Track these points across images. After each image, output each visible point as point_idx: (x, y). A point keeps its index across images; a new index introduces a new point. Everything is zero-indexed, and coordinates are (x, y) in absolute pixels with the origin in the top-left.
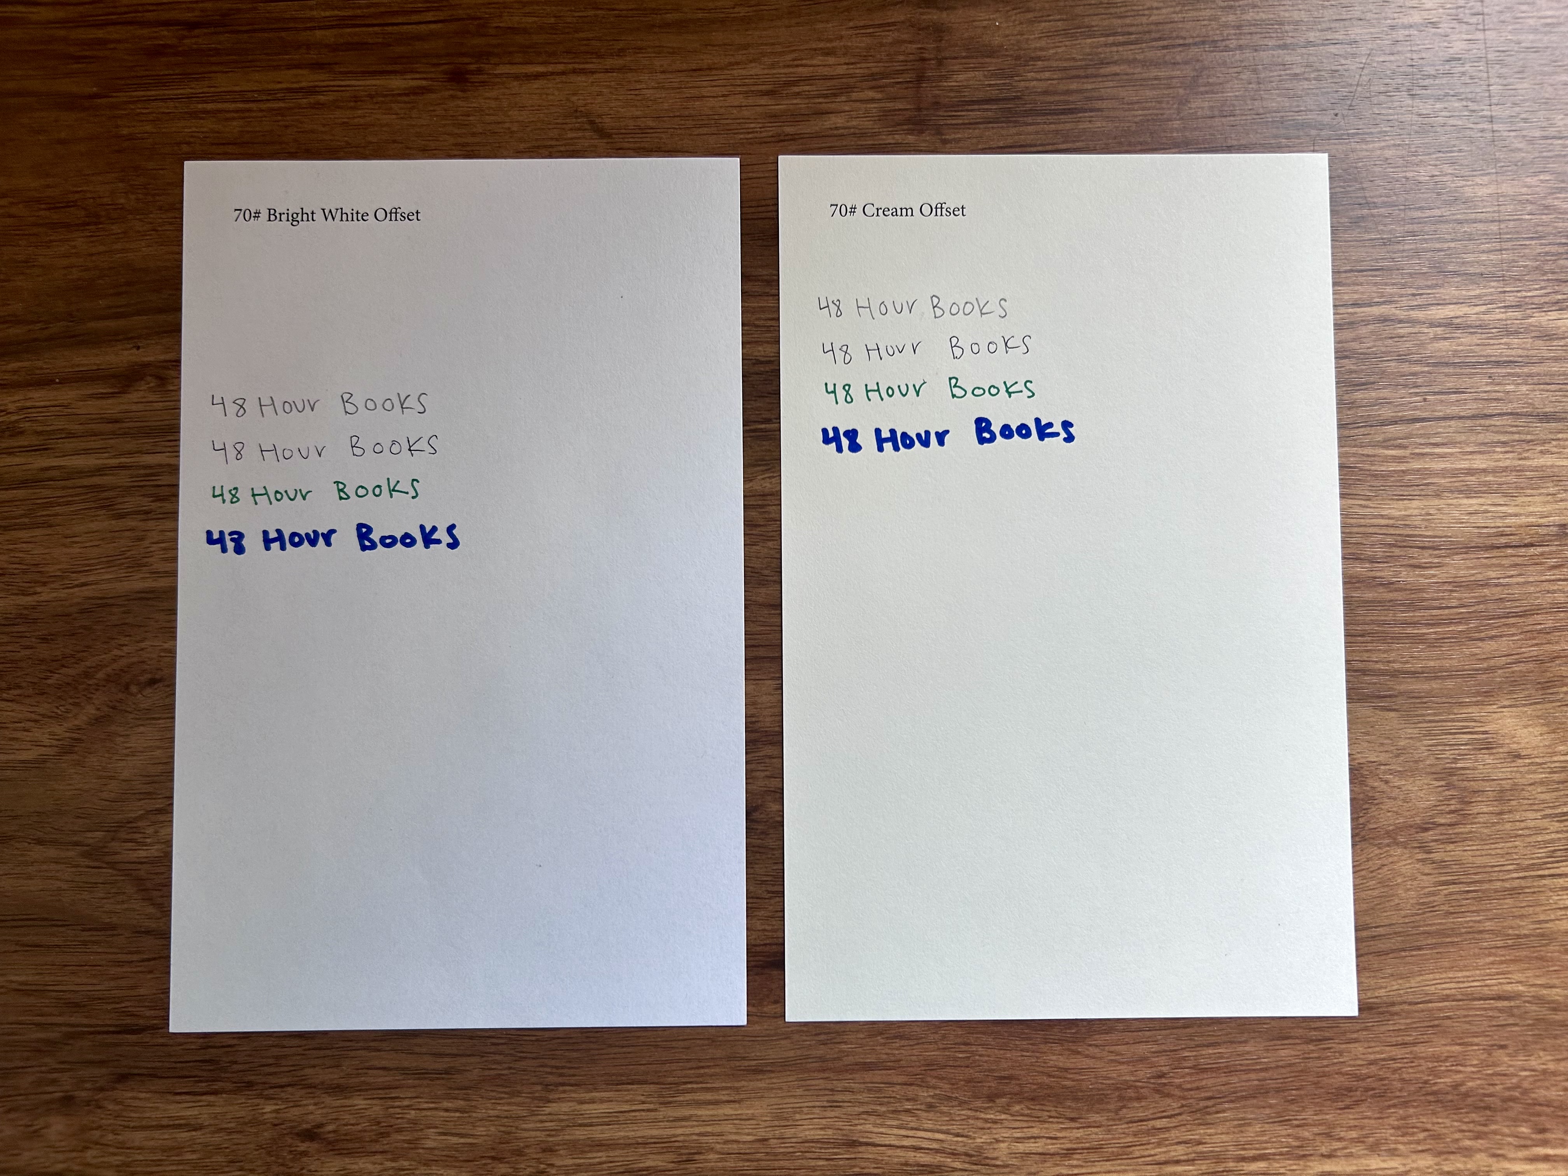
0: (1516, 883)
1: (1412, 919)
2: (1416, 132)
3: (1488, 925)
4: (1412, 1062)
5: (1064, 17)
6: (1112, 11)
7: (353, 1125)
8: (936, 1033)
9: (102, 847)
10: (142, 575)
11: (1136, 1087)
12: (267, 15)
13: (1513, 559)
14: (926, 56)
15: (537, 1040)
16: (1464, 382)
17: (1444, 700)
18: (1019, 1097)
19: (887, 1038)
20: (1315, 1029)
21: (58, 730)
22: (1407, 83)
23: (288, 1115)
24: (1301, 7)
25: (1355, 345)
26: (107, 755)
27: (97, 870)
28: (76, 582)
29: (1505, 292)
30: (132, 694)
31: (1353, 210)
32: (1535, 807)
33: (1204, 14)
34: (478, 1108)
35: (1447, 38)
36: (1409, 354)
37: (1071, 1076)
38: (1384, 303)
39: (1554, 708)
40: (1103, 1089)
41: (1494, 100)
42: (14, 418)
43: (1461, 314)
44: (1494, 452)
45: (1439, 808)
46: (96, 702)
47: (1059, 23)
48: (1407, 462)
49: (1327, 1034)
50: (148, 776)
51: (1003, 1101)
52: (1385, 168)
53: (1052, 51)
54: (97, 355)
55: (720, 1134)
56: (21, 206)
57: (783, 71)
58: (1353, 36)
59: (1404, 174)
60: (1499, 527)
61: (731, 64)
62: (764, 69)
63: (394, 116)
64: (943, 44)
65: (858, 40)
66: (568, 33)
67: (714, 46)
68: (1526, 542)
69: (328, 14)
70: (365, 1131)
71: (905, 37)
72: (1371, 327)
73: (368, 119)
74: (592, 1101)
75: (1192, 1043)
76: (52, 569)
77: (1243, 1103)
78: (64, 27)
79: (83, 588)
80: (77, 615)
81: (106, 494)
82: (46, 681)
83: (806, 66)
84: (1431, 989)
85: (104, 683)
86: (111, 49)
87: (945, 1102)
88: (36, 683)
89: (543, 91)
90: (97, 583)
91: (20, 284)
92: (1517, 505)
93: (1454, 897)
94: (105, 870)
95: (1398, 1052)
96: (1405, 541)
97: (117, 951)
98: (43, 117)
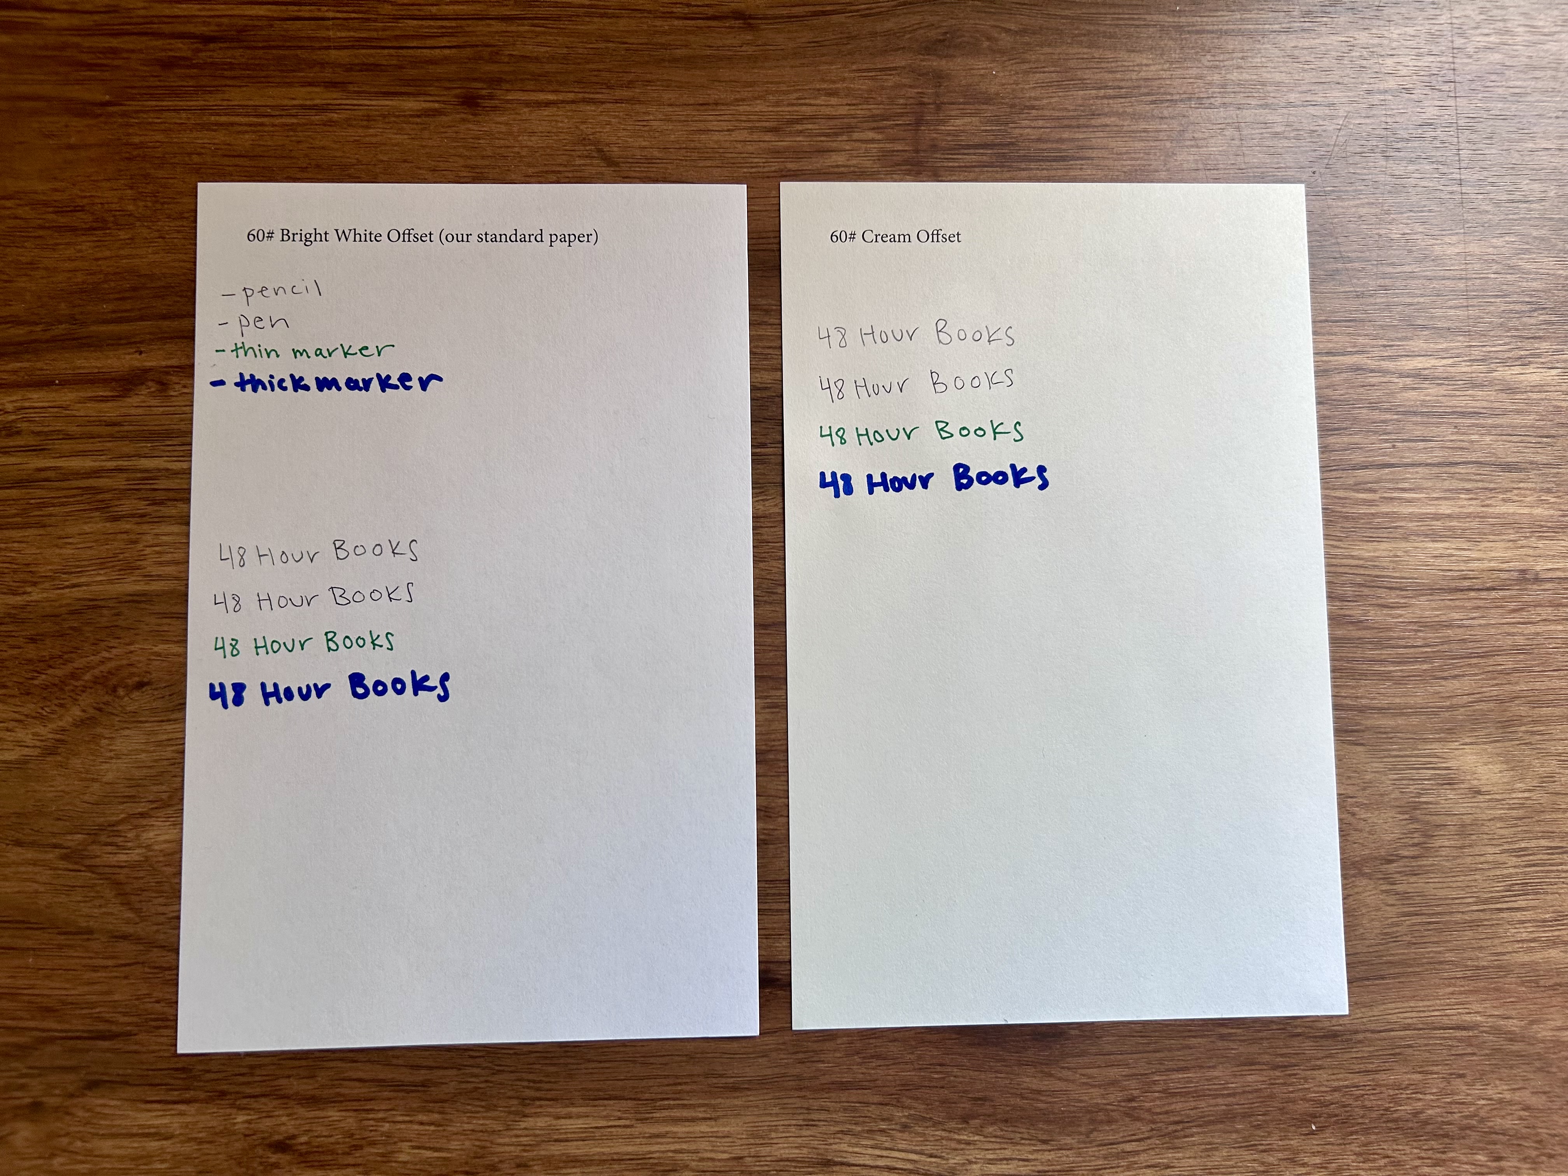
0: (1475, 916)
1: (1376, 948)
2: (1390, 192)
3: (1449, 956)
4: (1374, 1089)
5: (1058, 69)
6: (1103, 65)
7: (325, 1136)
8: (912, 1053)
9: (82, 850)
10: (134, 578)
11: (1107, 1110)
12: (283, 33)
13: (1475, 601)
14: (926, 100)
15: (515, 1054)
16: (1432, 431)
17: (1409, 736)
18: (992, 1119)
19: (864, 1058)
20: (1282, 1055)
21: (41, 730)
22: (1381, 145)
23: (260, 1126)
24: (1282, 69)
26: (91, 758)
27: (75, 873)
28: (67, 583)
29: (1471, 346)
30: (118, 697)
31: (1328, 263)
32: (1494, 842)
33: (1190, 72)
34: (453, 1122)
35: (1420, 104)
36: (1379, 403)
37: (1044, 1098)
38: (1356, 352)
39: (1513, 746)
40: (1074, 1112)
41: (1463, 165)
42: (11, 418)
43: (1429, 365)
44: (1459, 498)
45: (1402, 841)
46: (82, 703)
47: (1053, 75)
48: (1376, 506)
49: (1292, 1061)
50: (133, 780)
51: (975, 1122)
52: (1360, 225)
53: (1045, 101)
54: (99, 358)
55: (696, 1152)
56: (27, 208)
57: (787, 109)
58: (1330, 99)
59: (1377, 231)
60: (1463, 571)
61: (737, 100)
62: (768, 106)
63: (406, 137)
64: (942, 90)
65: (861, 82)
66: (579, 64)
67: (720, 81)
68: (1488, 585)
69: (343, 34)
70: (339, 1143)
71: (905, 81)
72: (1344, 375)
73: (379, 139)
74: (569, 1116)
75: (1162, 1067)
76: (43, 570)
77: (1211, 1128)
78: (79, 35)
79: (74, 589)
80: (66, 616)
81: (100, 497)
82: (31, 682)
83: (811, 105)
84: (1394, 1018)
85: (91, 685)
86: (124, 59)
87: (920, 1123)
88: (22, 683)
89: (553, 118)
90: (88, 585)
91: (23, 285)
92: (1480, 550)
93: (1416, 928)
94: (83, 874)
95: (1360, 1079)
96: (1373, 581)
97: (92, 955)
98: (53, 122)
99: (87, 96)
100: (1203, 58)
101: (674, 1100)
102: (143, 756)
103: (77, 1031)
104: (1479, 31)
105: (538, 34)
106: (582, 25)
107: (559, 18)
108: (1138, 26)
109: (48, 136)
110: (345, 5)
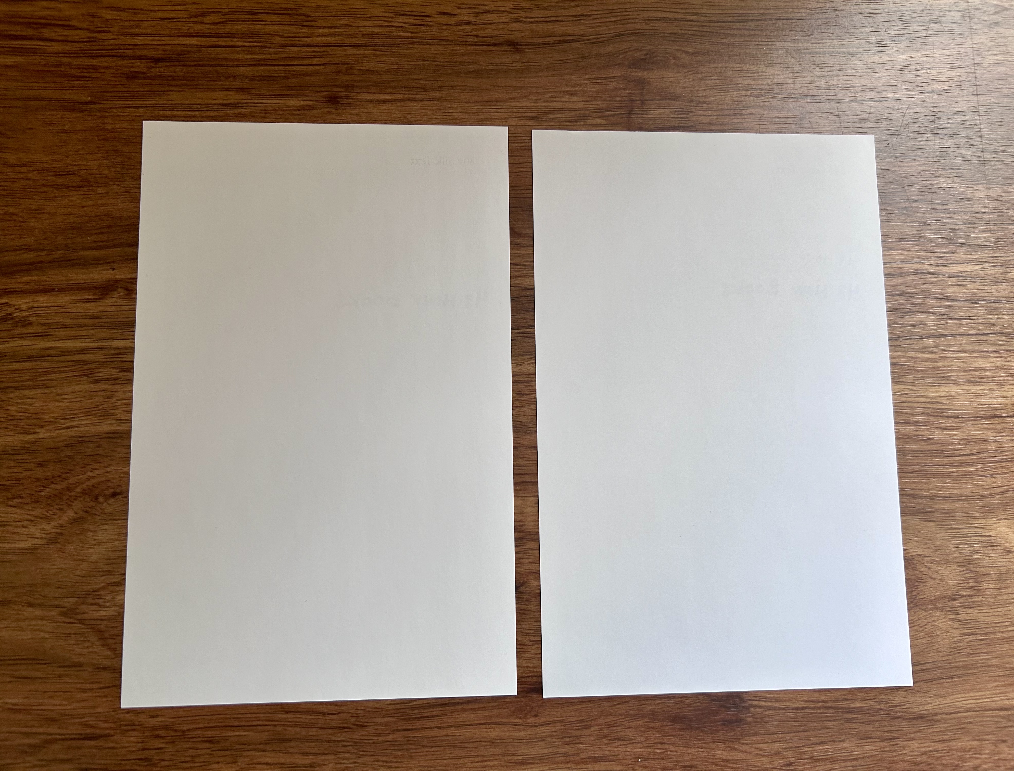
1: (947, 658)
2: (938, 156)
3: (994, 662)
4: (948, 753)
5: (720, 78)
6: (750, 75)
8: (642, 736)
9: (75, 609)
10: (110, 422)
12: (208, 56)
13: (1003, 424)
14: (634, 98)
15: (374, 743)
16: (971, 313)
17: (964, 515)
19: (610, 740)
20: (887, 732)
21: (47, 527)
22: (931, 126)
24: (865, 77)
25: (902, 287)
26: (81, 545)
27: (70, 625)
28: (64, 426)
29: (993, 257)
30: (100, 503)
31: (900, 203)
33: (806, 79)
35: (955, 99)
36: (936, 294)
37: (730, 765)
38: (920, 261)
41: (984, 138)
42: (25, 314)
43: (966, 269)
44: (990, 357)
45: (962, 585)
46: (74, 508)
47: (717, 82)
48: (937, 362)
49: (896, 735)
50: (109, 559)
52: (919, 178)
53: (712, 99)
54: (85, 273)
56: (35, 173)
57: (544, 104)
58: (897, 96)
59: (930, 182)
60: (994, 404)
61: (510, 99)
62: (531, 103)
64: (645, 91)
65: (591, 86)
66: (405, 75)
67: (499, 86)
68: (1011, 414)
71: (621, 86)
72: (913, 276)
75: (809, 742)
76: (47, 417)
78: (69, 57)
79: (69, 430)
80: (64, 448)
81: (88, 367)
82: (40, 493)
83: (559, 102)
84: (960, 704)
85: (80, 495)
86: (101, 73)
88: (33, 495)
89: (389, 111)
90: (78, 427)
91: (33, 224)
92: (1005, 391)
93: (973, 643)
94: (76, 625)
95: (939, 746)
96: (936, 412)
97: (83, 681)
98: (53, 115)
99: (75, 97)
100: (814, 70)
102: (115, 543)
103: (73, 734)
104: (990, 53)
105: (378, 56)
106: (406, 50)
107: (390, 45)
108: (771, 50)
109: (49, 124)
110: (250, 37)
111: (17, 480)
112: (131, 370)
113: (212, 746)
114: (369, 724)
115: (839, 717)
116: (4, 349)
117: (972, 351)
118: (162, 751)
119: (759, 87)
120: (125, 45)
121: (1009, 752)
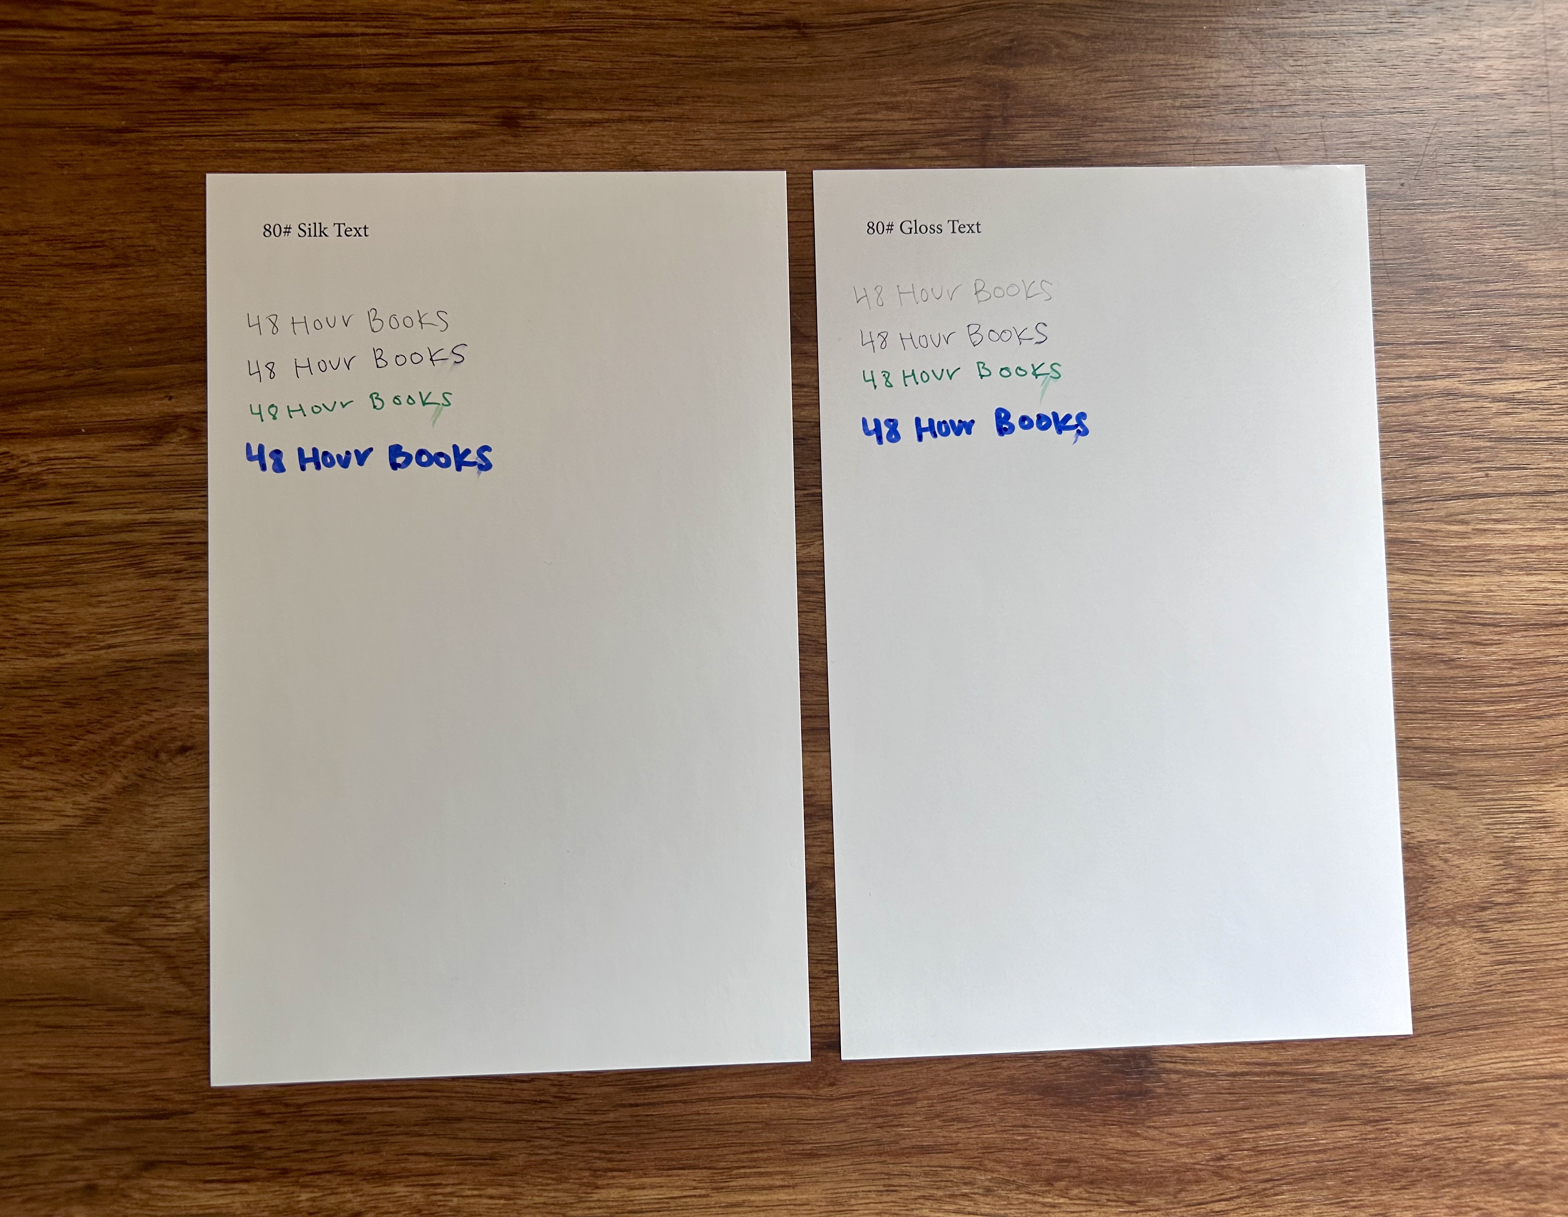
1: (1470, 998)
2: (1481, 204)
3: (1543, 1004)
4: (1467, 1142)
5: (1131, 78)
6: (1180, 72)
8: (995, 1115)
9: (129, 923)
10: (172, 638)
11: (1195, 1170)
12: (309, 51)
14: (992, 113)
15: (585, 1124)
16: (1526, 459)
17: (1503, 778)
18: (1077, 1180)
19: (944, 1121)
20: (1373, 1110)
21: (82, 799)
22: (1472, 156)
23: (324, 1203)
24: (1369, 74)
25: (1418, 418)
26: (134, 826)
27: (123, 947)
28: (102, 644)
30: (161, 763)
31: (1418, 281)
33: (1272, 78)
34: (523, 1195)
35: (1511, 110)
36: (1472, 429)
37: (1128, 1159)
38: (1448, 376)
40: (1161, 1172)
41: (1558, 173)
42: (36, 469)
43: (1523, 389)
44: (1554, 529)
45: (1496, 887)
46: (124, 770)
47: (1127, 84)
48: (1469, 538)
49: (1384, 1115)
50: (180, 848)
51: (1062, 1184)
52: (1451, 240)
54: (126, 405)
56: (42, 244)
57: (846, 125)
58: (1419, 106)
59: (1468, 247)
60: (1558, 605)
61: (793, 116)
62: (826, 122)
63: (443, 161)
64: (1009, 101)
65: (923, 94)
66: (624, 79)
67: (774, 96)
69: (374, 51)
71: (970, 93)
72: (1435, 401)
74: (642, 1187)
75: (1251, 1125)
76: (77, 630)
77: (1302, 1185)
78: (90, 55)
79: (110, 650)
80: (104, 678)
81: (135, 552)
82: (70, 748)
83: (870, 120)
84: (1487, 1069)
85: (132, 750)
86: (140, 80)
87: (1003, 1186)
88: (59, 750)
89: (598, 139)
90: (124, 645)
91: (42, 327)
93: (1510, 976)
94: (130, 947)
95: (1452, 1132)
96: (1466, 618)
97: (144, 1032)
98: (67, 151)
99: (102, 122)
100: (1284, 63)
101: (750, 1167)
102: (189, 824)
103: (132, 1110)
105: (580, 48)
106: (626, 37)
107: (601, 30)
108: (1215, 30)
109: (62, 167)
110: (375, 19)
111: (33, 727)
112: (204, 556)
113: (341, 1127)
114: (578, 1097)
115: (1297, 1087)
116: (5, 525)
117: (1527, 519)
118: (268, 1134)
119: (1193, 92)
120: (176, 34)
121: (1561, 1141)
